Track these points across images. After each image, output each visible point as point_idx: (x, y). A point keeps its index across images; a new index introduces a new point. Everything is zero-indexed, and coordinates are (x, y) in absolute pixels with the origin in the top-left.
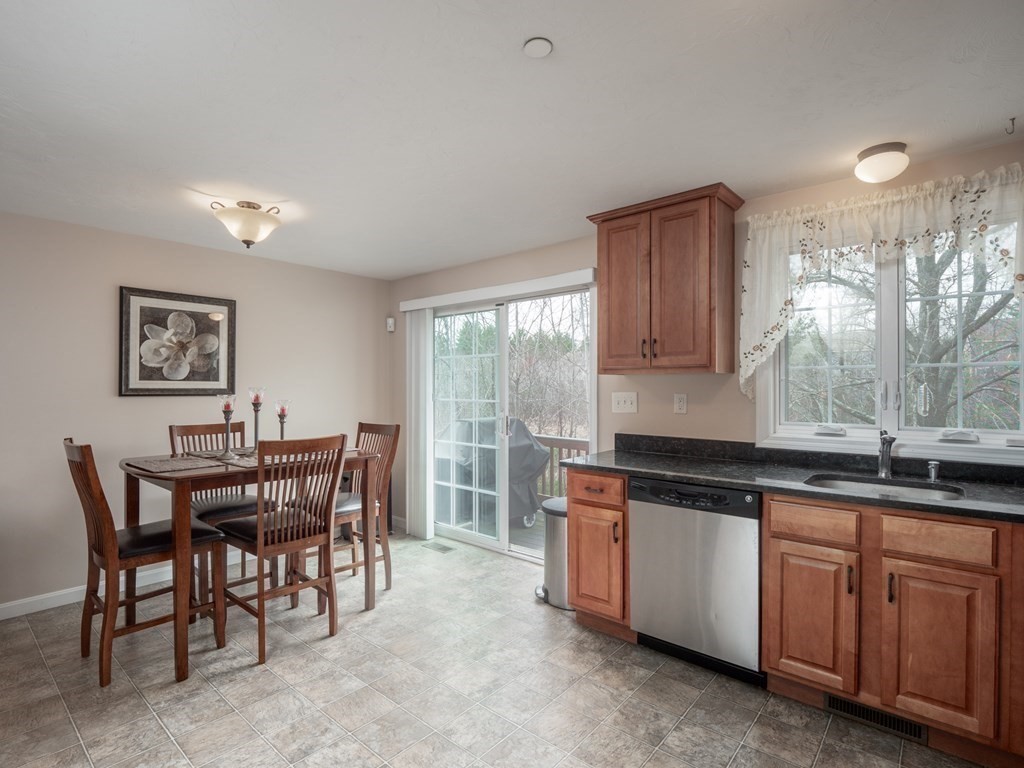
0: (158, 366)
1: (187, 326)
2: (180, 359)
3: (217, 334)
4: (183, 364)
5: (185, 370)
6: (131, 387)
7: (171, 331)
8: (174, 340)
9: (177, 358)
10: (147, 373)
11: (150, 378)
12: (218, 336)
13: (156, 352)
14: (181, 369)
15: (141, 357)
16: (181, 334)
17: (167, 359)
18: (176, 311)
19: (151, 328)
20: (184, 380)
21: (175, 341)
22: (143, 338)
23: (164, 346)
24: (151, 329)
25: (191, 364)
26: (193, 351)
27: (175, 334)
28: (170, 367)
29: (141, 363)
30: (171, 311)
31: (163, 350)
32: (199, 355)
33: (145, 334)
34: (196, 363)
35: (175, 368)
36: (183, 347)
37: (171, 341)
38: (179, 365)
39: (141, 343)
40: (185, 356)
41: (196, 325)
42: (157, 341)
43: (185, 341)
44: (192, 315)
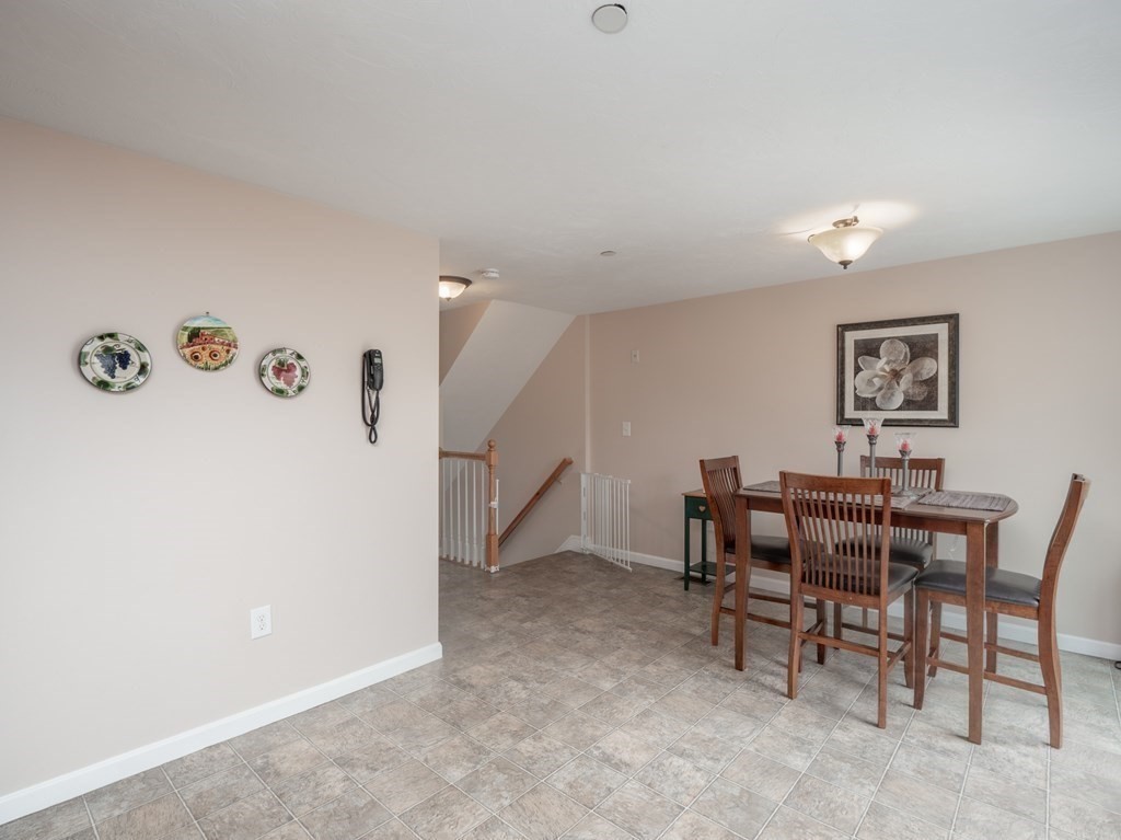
0: (870, 396)
1: (901, 352)
2: (893, 388)
3: (935, 356)
4: (897, 393)
5: (899, 399)
6: (846, 417)
7: (884, 360)
8: (887, 368)
9: (890, 387)
10: (863, 404)
11: (864, 409)
12: (937, 359)
13: (870, 382)
14: (894, 398)
15: (855, 389)
16: (894, 362)
17: (880, 389)
18: (889, 338)
19: (864, 359)
20: (897, 410)
21: (888, 370)
22: (858, 370)
23: (876, 376)
24: (864, 361)
25: (906, 393)
26: (907, 378)
27: (888, 363)
28: (883, 397)
29: (855, 394)
30: (883, 340)
31: (876, 380)
32: (914, 382)
33: (859, 367)
34: (910, 391)
35: (888, 398)
36: (896, 375)
37: (884, 371)
38: (892, 395)
39: (856, 374)
40: (898, 384)
41: (911, 350)
42: (870, 371)
43: (898, 369)
44: (906, 340)
